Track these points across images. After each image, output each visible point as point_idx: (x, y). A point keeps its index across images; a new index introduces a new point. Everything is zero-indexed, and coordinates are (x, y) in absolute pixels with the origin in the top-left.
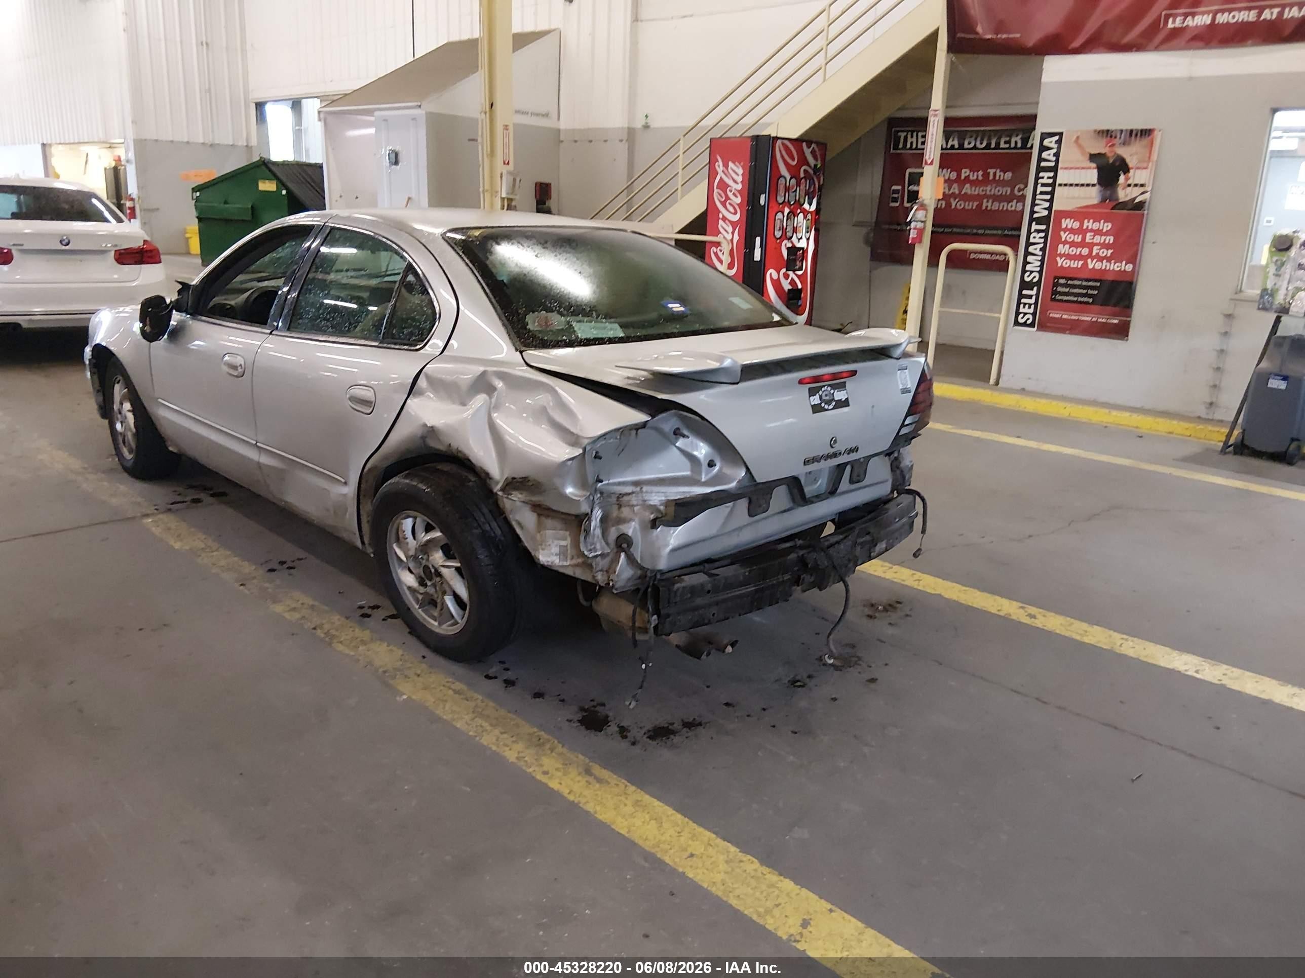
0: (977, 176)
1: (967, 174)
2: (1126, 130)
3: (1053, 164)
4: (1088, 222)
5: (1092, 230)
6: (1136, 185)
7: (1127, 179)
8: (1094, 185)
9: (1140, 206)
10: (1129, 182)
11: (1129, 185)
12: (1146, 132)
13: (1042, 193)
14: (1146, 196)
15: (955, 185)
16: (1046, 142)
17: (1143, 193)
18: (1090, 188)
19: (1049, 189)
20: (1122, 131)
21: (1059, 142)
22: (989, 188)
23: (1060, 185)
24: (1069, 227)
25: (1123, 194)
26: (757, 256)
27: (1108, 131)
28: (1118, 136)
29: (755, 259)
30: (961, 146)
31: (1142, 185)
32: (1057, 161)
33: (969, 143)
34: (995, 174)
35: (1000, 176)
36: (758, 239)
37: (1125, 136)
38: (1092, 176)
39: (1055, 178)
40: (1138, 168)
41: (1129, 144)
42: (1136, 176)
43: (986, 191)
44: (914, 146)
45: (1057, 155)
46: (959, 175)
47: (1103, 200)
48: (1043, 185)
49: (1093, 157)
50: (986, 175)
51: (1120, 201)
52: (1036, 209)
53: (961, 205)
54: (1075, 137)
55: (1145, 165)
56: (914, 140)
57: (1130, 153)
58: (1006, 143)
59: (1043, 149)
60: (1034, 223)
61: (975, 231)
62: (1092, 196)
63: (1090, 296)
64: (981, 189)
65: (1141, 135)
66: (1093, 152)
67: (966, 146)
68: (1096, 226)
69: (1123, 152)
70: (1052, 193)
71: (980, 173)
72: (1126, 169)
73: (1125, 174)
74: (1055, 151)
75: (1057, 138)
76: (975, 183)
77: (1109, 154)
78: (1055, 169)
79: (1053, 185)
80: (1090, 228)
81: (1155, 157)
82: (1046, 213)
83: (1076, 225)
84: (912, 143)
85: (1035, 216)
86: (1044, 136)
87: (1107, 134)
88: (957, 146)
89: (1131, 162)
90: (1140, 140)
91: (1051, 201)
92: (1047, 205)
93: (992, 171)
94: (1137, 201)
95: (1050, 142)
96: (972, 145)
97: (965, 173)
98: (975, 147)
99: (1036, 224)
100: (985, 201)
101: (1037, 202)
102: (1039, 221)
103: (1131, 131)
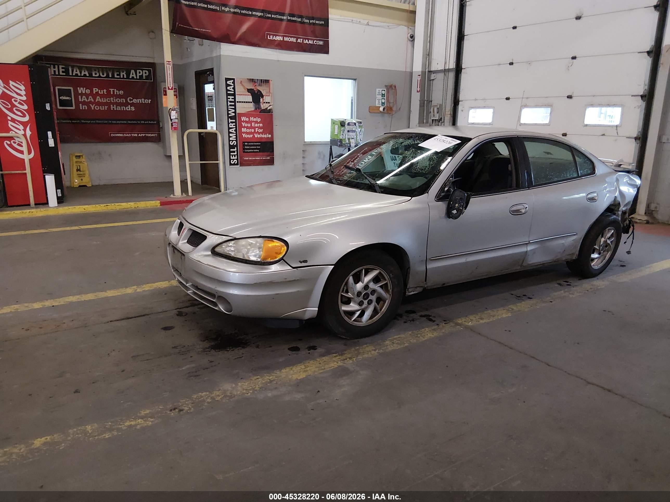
0: (104, 92)
1: (97, 91)
2: (260, 80)
3: (233, 92)
4: (252, 118)
5: (254, 122)
6: (267, 103)
7: (263, 100)
8: (251, 102)
9: (270, 111)
10: (264, 101)
11: (264, 103)
12: (267, 81)
13: (230, 105)
14: (271, 107)
15: (90, 97)
16: (228, 82)
17: (269, 106)
18: (250, 103)
19: (233, 104)
20: (258, 80)
21: (234, 83)
22: (112, 99)
23: (238, 102)
24: (245, 120)
25: (263, 106)
26: (51, 143)
27: (253, 79)
28: (257, 82)
29: (50, 146)
30: (91, 75)
31: (269, 103)
32: (235, 91)
33: (96, 74)
34: (114, 91)
35: (117, 92)
36: (50, 134)
37: (259, 81)
38: (250, 98)
39: (235, 99)
40: (267, 96)
41: (262, 86)
42: (267, 99)
43: (111, 100)
44: (57, 73)
45: (234, 88)
46: (92, 91)
47: (256, 109)
48: (231, 102)
49: (249, 90)
50: (109, 92)
51: (262, 109)
52: (229, 112)
53: (97, 108)
54: (240, 82)
55: (268, 94)
56: (56, 69)
57: (263, 89)
58: (117, 75)
59: (227, 85)
60: (229, 119)
61: (110, 122)
62: (251, 107)
63: (257, 149)
64: (107, 99)
65: (265, 82)
66: (248, 88)
67: (94, 75)
68: (255, 120)
69: (260, 88)
70: (235, 105)
71: (105, 91)
72: (262, 96)
73: (262, 98)
74: (233, 87)
75: (232, 81)
76: (102, 96)
77: (255, 90)
78: (234, 95)
79: (235, 102)
80: (253, 120)
81: (271, 91)
82: (234, 114)
83: (247, 119)
84: (55, 71)
85: (230, 115)
86: (227, 79)
87: (252, 80)
88: (88, 75)
89: (264, 93)
90: (265, 85)
91: (235, 109)
92: (234, 111)
93: (112, 90)
94: (268, 109)
95: (229, 82)
96: (97, 75)
97: (95, 90)
98: (100, 76)
99: (231, 119)
100: (112, 105)
101: (229, 109)
102: (231, 118)
103: (261, 80)
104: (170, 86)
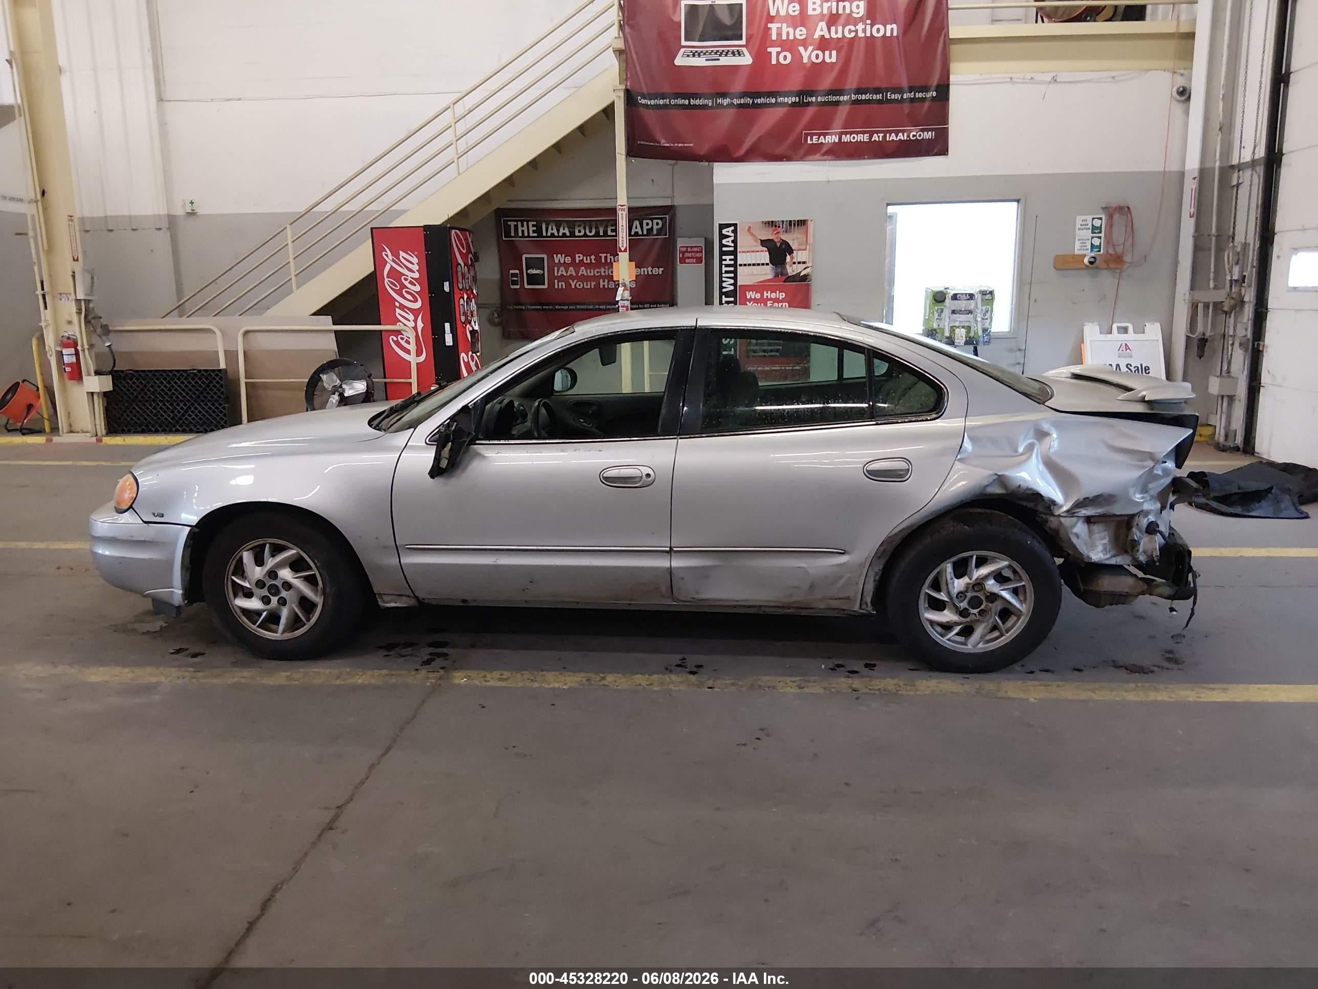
0: (591, 260)
1: (581, 258)
2: (787, 221)
3: (732, 249)
4: (767, 293)
5: (771, 299)
6: (799, 263)
7: (792, 258)
8: (767, 264)
9: (805, 278)
10: (794, 261)
11: (794, 263)
12: (802, 223)
13: (726, 272)
14: (808, 270)
15: (571, 268)
16: (724, 232)
17: (805, 269)
18: (765, 266)
19: (732, 269)
20: (783, 221)
21: (735, 232)
22: (603, 270)
23: (741, 265)
24: (753, 297)
25: (791, 270)
26: (449, 340)
27: (772, 222)
28: (781, 226)
29: (447, 344)
30: (572, 234)
31: (804, 263)
32: (736, 247)
33: (580, 232)
34: (606, 257)
35: (611, 259)
36: (447, 326)
37: (786, 225)
38: (765, 257)
39: (735, 260)
40: (799, 250)
41: (790, 232)
42: (799, 256)
43: (600, 272)
44: (526, 234)
45: (735, 242)
46: (574, 259)
47: (776, 275)
48: (727, 266)
49: (764, 243)
50: (598, 259)
51: (790, 275)
52: (724, 285)
53: (580, 284)
54: (747, 228)
55: (804, 248)
56: (525, 228)
57: (792, 239)
58: (612, 231)
59: (722, 237)
60: (723, 296)
61: (597, 307)
62: (767, 272)
63: (776, 350)
64: (596, 270)
65: (798, 225)
66: (763, 239)
67: (577, 234)
68: (773, 295)
69: (785, 237)
70: (735, 272)
71: (593, 257)
72: (791, 251)
73: (790, 255)
74: (732, 238)
75: (732, 228)
76: (589, 266)
77: (776, 240)
78: (734, 253)
79: (735, 265)
80: (769, 297)
81: (810, 240)
82: (732, 288)
83: (758, 296)
84: (523, 231)
85: (724, 290)
86: (722, 227)
87: (772, 224)
88: (568, 234)
89: (794, 246)
90: (798, 229)
91: (735, 278)
92: (732, 281)
93: (603, 255)
94: (801, 275)
95: (726, 231)
96: (582, 234)
97: (578, 257)
98: (585, 235)
99: (726, 297)
100: (601, 281)
101: (724, 279)
102: (727, 294)
103: (790, 221)
104: (623, 246)
